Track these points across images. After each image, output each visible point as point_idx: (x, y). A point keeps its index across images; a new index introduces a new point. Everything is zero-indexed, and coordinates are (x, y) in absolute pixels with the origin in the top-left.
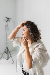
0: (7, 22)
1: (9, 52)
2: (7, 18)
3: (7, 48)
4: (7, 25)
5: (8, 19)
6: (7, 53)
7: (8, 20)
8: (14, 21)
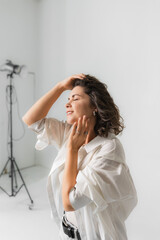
0: (11, 75)
1: (17, 173)
2: (9, 64)
3: (12, 160)
4: (11, 87)
5: (15, 67)
6: (11, 176)
7: (14, 69)
8: (33, 73)
